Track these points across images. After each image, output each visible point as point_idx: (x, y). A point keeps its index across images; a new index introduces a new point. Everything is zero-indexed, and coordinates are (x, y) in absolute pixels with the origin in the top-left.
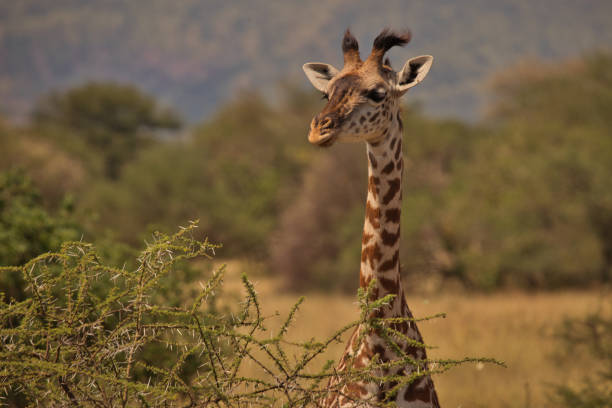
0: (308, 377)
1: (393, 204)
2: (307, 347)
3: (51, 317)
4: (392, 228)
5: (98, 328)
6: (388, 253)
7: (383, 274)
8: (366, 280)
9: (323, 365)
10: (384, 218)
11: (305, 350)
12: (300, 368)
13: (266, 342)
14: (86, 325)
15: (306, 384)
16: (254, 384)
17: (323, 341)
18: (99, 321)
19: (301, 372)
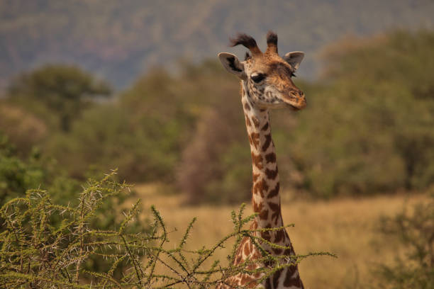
0: (202, 273)
1: (269, 150)
2: (200, 253)
3: (23, 242)
4: (272, 166)
5: (55, 248)
6: (272, 184)
7: (270, 200)
8: (258, 205)
9: (212, 264)
10: (265, 161)
11: (199, 255)
12: (196, 267)
13: (171, 251)
14: (47, 246)
15: (201, 278)
16: (162, 278)
17: (211, 248)
18: (56, 243)
19: (197, 270)
